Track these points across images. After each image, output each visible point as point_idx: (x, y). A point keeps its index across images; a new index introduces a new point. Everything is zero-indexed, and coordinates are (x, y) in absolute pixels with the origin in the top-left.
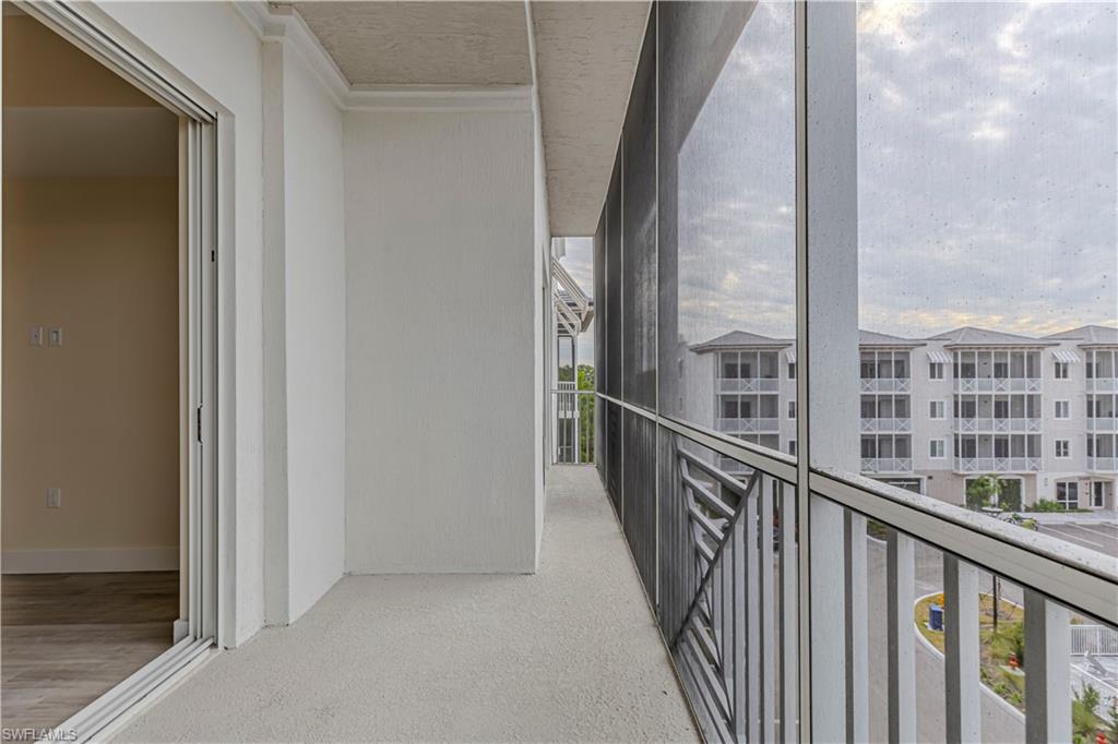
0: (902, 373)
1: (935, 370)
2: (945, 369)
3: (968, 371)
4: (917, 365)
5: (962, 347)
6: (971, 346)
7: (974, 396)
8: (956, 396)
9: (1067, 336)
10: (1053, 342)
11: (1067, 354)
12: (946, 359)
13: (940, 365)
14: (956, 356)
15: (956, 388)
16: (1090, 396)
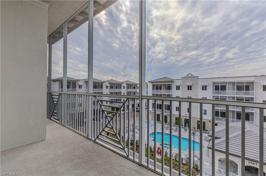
0: (102, 88)
1: (107, 87)
2: (109, 87)
3: (112, 88)
4: (104, 86)
5: (111, 83)
6: (113, 83)
7: (113, 92)
8: (110, 92)
9: (124, 82)
10: (123, 83)
11: (125, 85)
12: (108, 85)
13: (108, 86)
14: (110, 84)
15: (110, 91)
16: (127, 92)
